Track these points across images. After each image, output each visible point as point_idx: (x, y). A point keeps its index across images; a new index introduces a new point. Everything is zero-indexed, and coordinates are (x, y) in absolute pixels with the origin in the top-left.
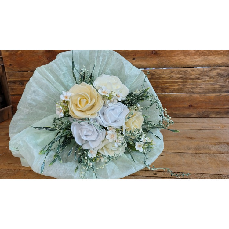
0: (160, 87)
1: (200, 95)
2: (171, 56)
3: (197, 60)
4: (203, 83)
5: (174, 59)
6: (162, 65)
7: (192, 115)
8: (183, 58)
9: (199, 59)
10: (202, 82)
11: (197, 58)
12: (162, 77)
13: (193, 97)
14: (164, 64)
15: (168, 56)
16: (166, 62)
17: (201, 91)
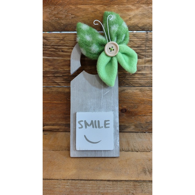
0: (61, 73)
1: (141, 90)
2: (77, 4)
3: (132, 14)
4: (147, 65)
5: (84, 10)
6: (59, 24)
7: (127, 127)
8: (102, 8)
9: (137, 12)
10: (145, 63)
11: (132, 10)
12: (63, 51)
13: (127, 93)
14: (63, 22)
15: (71, 4)
16: (66, 16)
17: (142, 82)
